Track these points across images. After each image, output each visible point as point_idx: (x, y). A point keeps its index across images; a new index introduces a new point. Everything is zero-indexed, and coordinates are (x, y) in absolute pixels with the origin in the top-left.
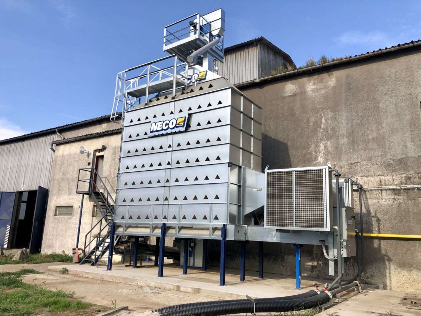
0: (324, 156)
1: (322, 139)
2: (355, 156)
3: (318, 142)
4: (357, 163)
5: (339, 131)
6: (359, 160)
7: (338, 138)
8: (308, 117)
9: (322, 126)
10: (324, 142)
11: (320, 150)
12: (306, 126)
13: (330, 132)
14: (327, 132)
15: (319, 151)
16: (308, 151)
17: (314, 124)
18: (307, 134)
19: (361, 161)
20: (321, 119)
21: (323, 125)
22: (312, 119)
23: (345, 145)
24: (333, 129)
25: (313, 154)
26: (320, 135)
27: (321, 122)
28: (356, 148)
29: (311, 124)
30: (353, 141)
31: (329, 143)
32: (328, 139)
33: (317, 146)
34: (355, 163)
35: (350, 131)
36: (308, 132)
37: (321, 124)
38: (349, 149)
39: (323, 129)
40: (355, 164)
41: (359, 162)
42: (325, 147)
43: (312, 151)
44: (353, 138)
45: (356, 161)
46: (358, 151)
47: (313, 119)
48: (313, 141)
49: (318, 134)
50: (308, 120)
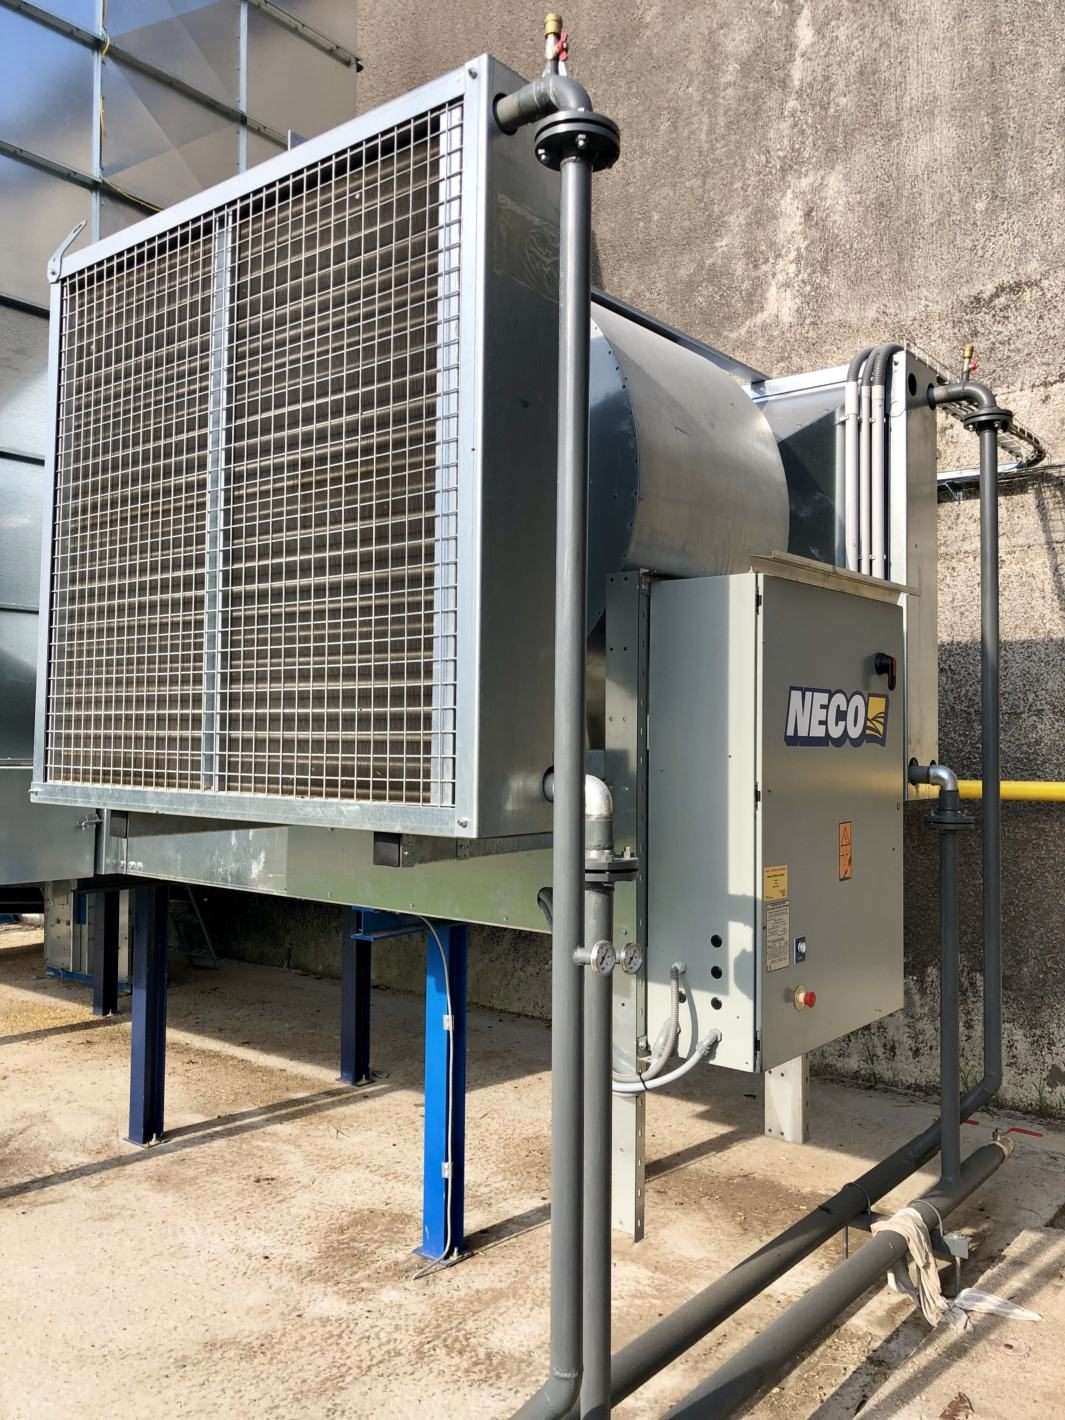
0: (804, 276)
1: (791, 165)
2: (1003, 244)
3: (767, 190)
4: (1016, 288)
5: (901, 85)
6: (1033, 268)
7: (891, 132)
8: (711, 32)
9: (798, 73)
10: (805, 183)
11: (781, 238)
12: (697, 97)
13: (843, 101)
14: (825, 107)
15: (772, 244)
16: (709, 262)
17: (746, 68)
18: (706, 146)
19: (1045, 275)
20: (792, 24)
21: (799, 60)
22: (737, 42)
23: (943, 179)
24: (866, 74)
25: (739, 272)
26: (779, 137)
27: (791, 46)
28: (1014, 182)
29: (731, 72)
30: (999, 137)
31: (834, 182)
32: (831, 154)
33: (763, 217)
34: (1001, 290)
35: (978, 62)
36: (711, 131)
37: (791, 59)
38: (965, 203)
39: (799, 94)
40: (1002, 300)
41: (1031, 284)
42: (808, 215)
43: (728, 258)
44: (995, 111)
45: (1008, 279)
46: (1027, 200)
47: (744, 34)
48: (738, 185)
49: (772, 134)
50: (715, 47)
